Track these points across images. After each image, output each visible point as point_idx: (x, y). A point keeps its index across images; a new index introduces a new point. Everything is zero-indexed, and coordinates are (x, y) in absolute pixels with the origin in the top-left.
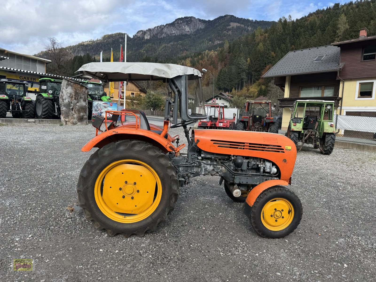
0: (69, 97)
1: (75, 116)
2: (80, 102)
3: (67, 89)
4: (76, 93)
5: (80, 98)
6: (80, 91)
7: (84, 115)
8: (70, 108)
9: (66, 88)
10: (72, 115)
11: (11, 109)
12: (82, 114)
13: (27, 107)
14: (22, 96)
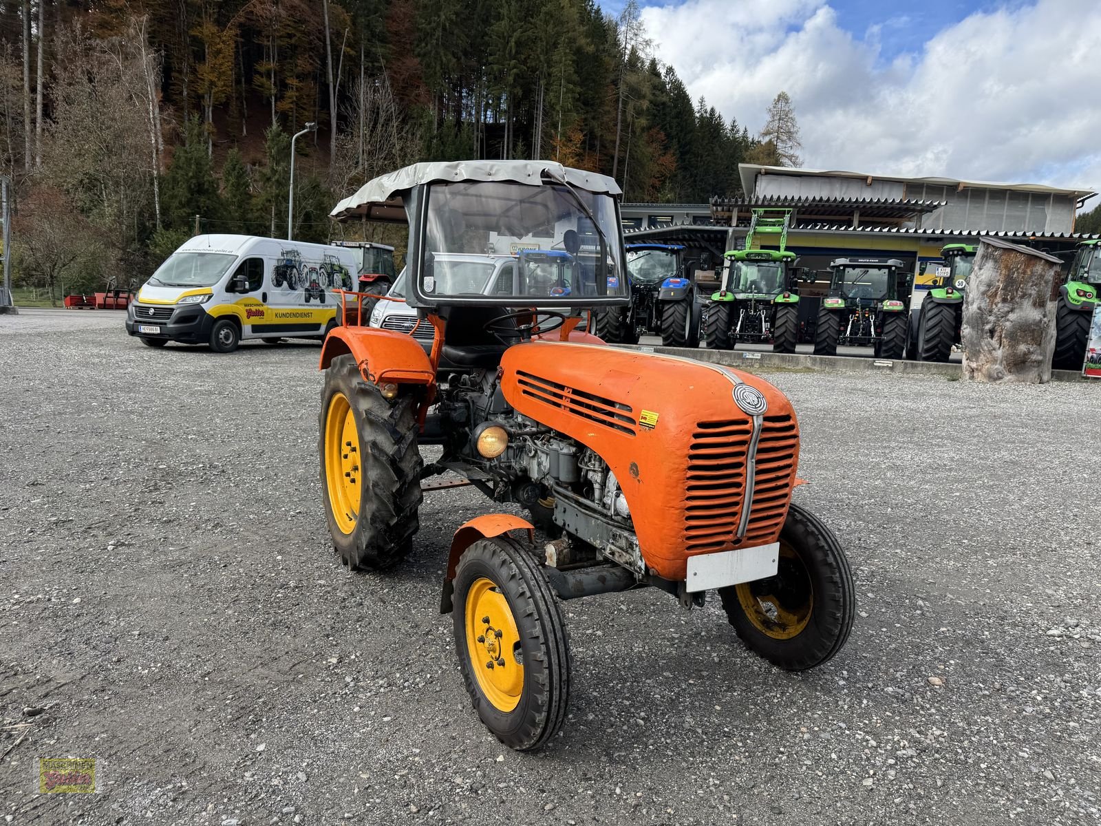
0: (984, 293)
1: (999, 353)
2: (1021, 308)
3: (982, 271)
4: (1010, 282)
5: (1022, 297)
6: (1024, 273)
7: (1030, 353)
8: (982, 330)
9: (980, 269)
10: (990, 352)
11: (848, 333)
12: (1023, 348)
13: (887, 327)
14: (882, 300)
